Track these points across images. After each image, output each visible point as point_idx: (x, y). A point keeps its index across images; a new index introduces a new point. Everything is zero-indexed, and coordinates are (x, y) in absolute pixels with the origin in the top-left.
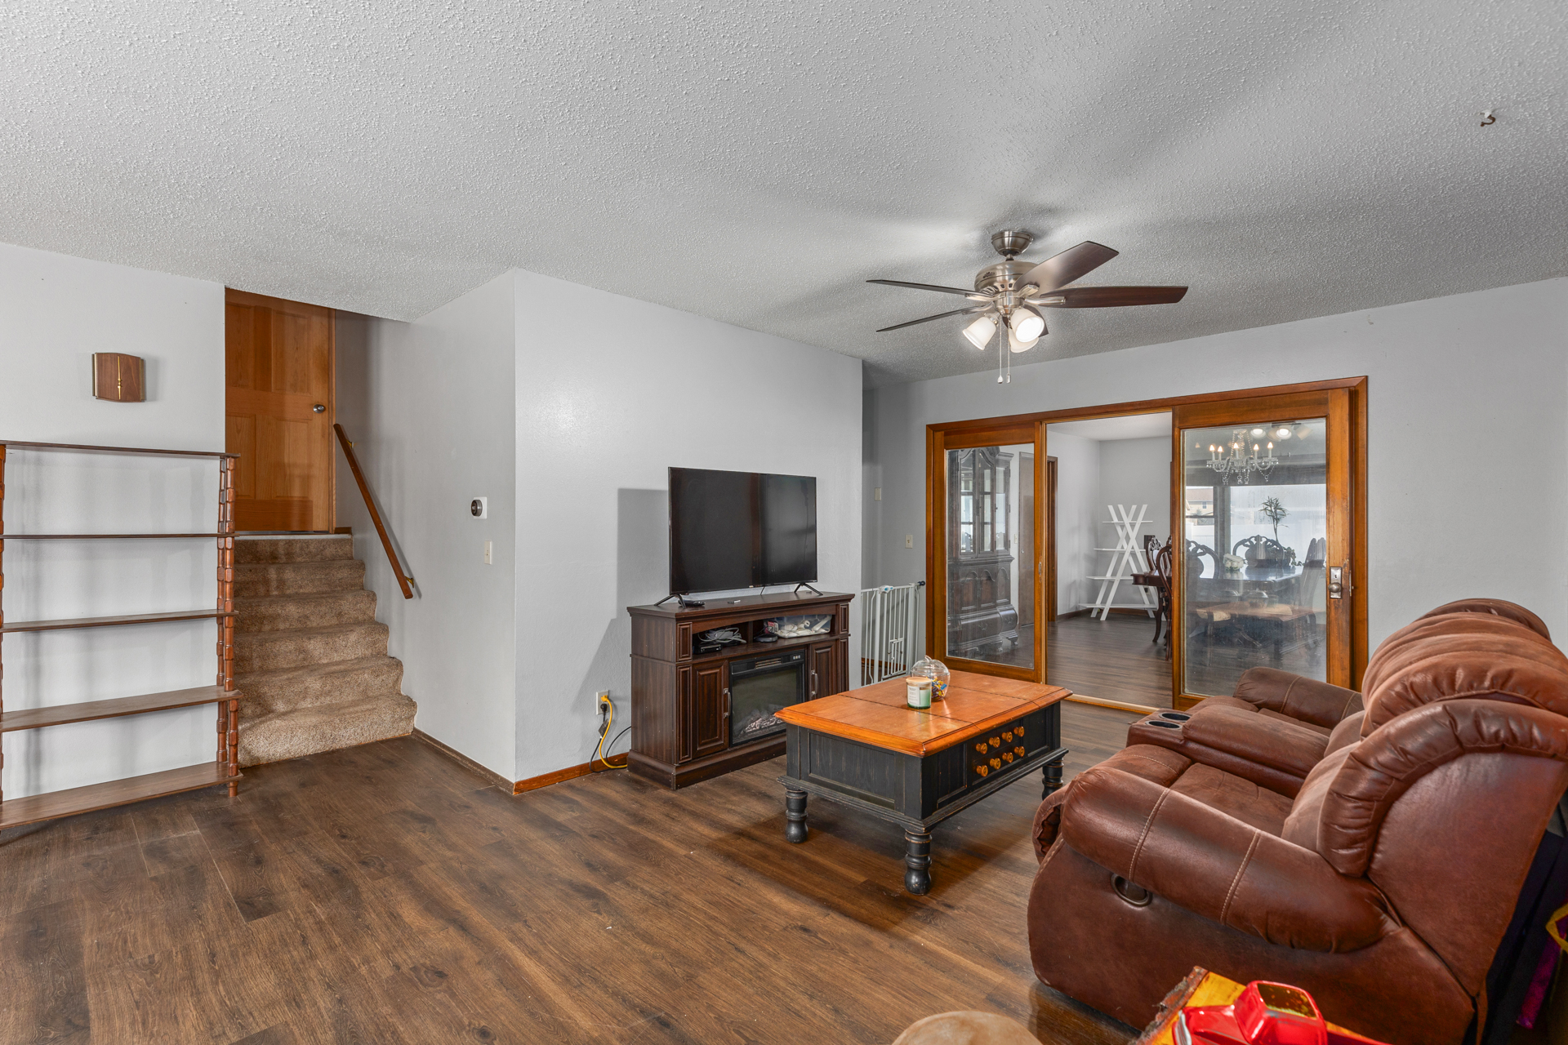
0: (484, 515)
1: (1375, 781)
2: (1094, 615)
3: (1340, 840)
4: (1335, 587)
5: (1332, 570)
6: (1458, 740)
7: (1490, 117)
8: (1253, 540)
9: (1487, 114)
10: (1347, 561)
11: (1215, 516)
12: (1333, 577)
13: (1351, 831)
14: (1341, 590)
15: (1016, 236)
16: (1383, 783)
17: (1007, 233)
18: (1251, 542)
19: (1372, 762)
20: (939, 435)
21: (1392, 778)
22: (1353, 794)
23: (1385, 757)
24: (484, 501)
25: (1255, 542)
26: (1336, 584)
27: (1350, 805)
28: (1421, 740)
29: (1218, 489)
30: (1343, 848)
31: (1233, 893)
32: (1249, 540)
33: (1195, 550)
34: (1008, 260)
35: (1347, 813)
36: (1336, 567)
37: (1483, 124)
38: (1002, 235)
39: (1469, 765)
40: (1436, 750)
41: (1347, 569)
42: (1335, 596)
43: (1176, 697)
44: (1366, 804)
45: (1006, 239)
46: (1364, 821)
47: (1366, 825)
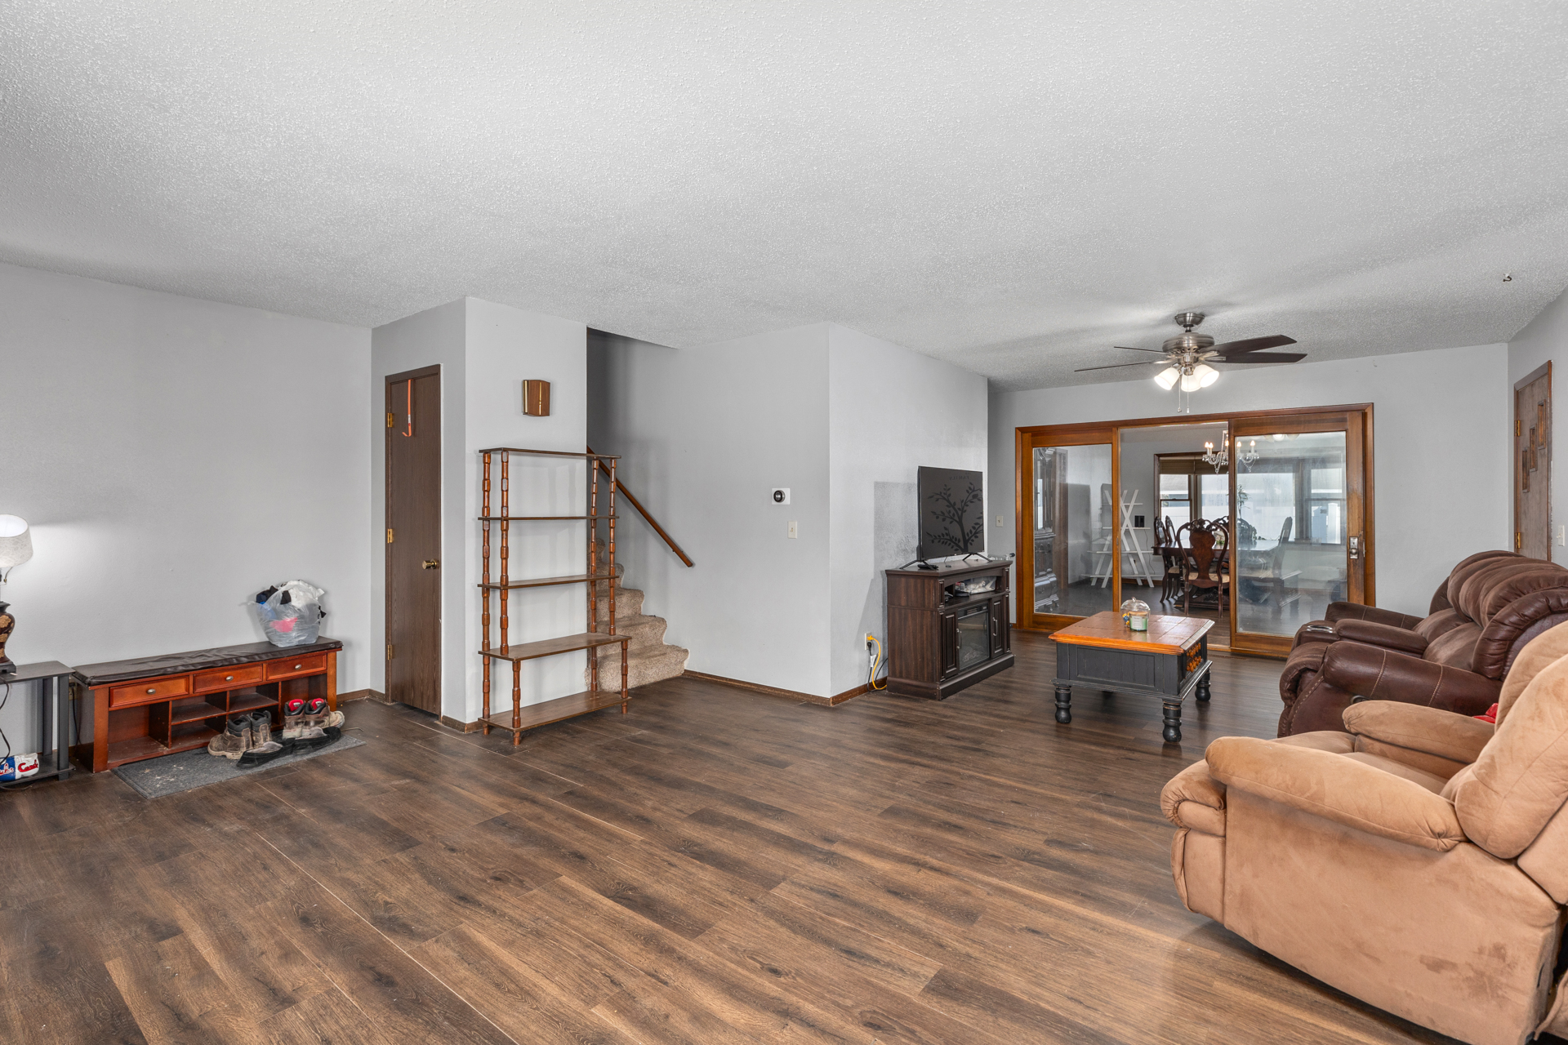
0: (787, 500)
1: (1509, 631)
2: (1093, 584)
3: (1490, 661)
4: (1354, 551)
5: (1352, 539)
6: (1549, 607)
7: (1509, 277)
8: (1225, 519)
9: (1507, 275)
10: (1362, 533)
11: (1190, 499)
12: (1352, 544)
13: (1496, 657)
14: (1358, 553)
15: (1195, 315)
16: (1513, 632)
17: (1188, 315)
18: (1224, 521)
19: (1506, 622)
20: (1027, 436)
21: (1516, 628)
22: (1498, 638)
23: (1514, 619)
24: (787, 492)
25: (1227, 521)
26: (1355, 549)
27: (1496, 644)
28: (1532, 609)
29: (1192, 476)
30: (1491, 665)
31: (1436, 692)
32: (1222, 519)
33: (1209, 527)
34: (1187, 331)
35: (1494, 647)
36: (1354, 537)
37: (1504, 280)
38: (1185, 315)
39: (1552, 620)
40: (1539, 614)
41: (1362, 538)
42: (1355, 557)
43: (1233, 635)
44: (1504, 642)
45: (1188, 318)
46: (1503, 651)
47: (1502, 653)
